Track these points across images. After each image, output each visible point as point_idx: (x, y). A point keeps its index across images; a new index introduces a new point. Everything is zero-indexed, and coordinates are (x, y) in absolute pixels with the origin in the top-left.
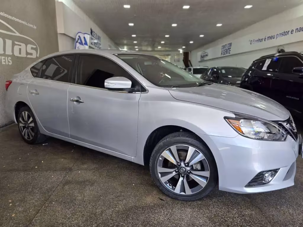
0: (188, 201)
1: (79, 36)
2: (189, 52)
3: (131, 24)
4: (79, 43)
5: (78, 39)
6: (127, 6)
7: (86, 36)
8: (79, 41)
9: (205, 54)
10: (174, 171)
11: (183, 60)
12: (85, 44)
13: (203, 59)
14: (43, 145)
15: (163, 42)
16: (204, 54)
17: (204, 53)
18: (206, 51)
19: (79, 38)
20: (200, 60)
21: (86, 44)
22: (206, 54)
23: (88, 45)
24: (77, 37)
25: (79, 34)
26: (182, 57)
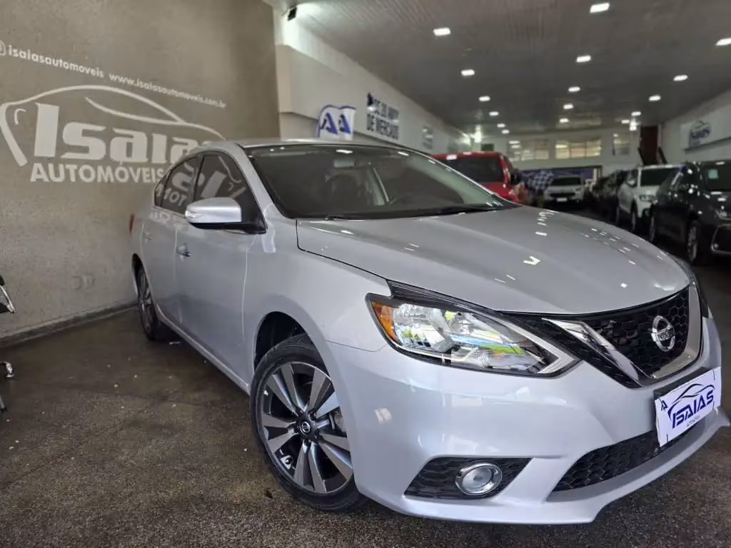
0: (323, 511)
1: (328, 115)
2: (660, 127)
3: (468, 73)
4: (328, 129)
5: (325, 121)
6: (442, 32)
7: (347, 112)
8: (328, 125)
9: (702, 129)
10: (290, 427)
11: (640, 151)
12: (342, 130)
13: (695, 141)
14: (171, 343)
15: (568, 107)
16: (699, 127)
17: (699, 124)
18: (705, 119)
19: (327, 118)
20: (686, 145)
21: (345, 129)
22: (704, 127)
23: (351, 130)
24: (323, 117)
25: (329, 110)
26: (636, 143)
